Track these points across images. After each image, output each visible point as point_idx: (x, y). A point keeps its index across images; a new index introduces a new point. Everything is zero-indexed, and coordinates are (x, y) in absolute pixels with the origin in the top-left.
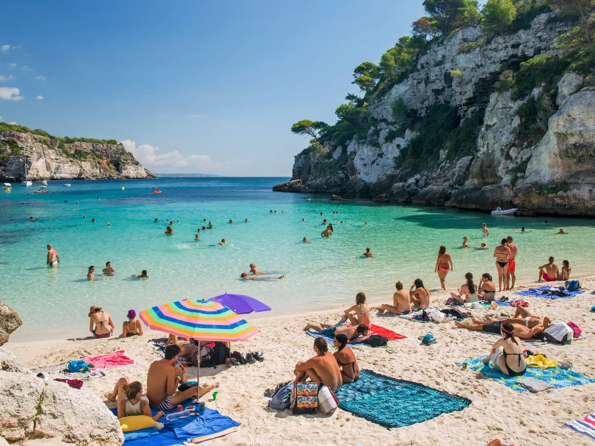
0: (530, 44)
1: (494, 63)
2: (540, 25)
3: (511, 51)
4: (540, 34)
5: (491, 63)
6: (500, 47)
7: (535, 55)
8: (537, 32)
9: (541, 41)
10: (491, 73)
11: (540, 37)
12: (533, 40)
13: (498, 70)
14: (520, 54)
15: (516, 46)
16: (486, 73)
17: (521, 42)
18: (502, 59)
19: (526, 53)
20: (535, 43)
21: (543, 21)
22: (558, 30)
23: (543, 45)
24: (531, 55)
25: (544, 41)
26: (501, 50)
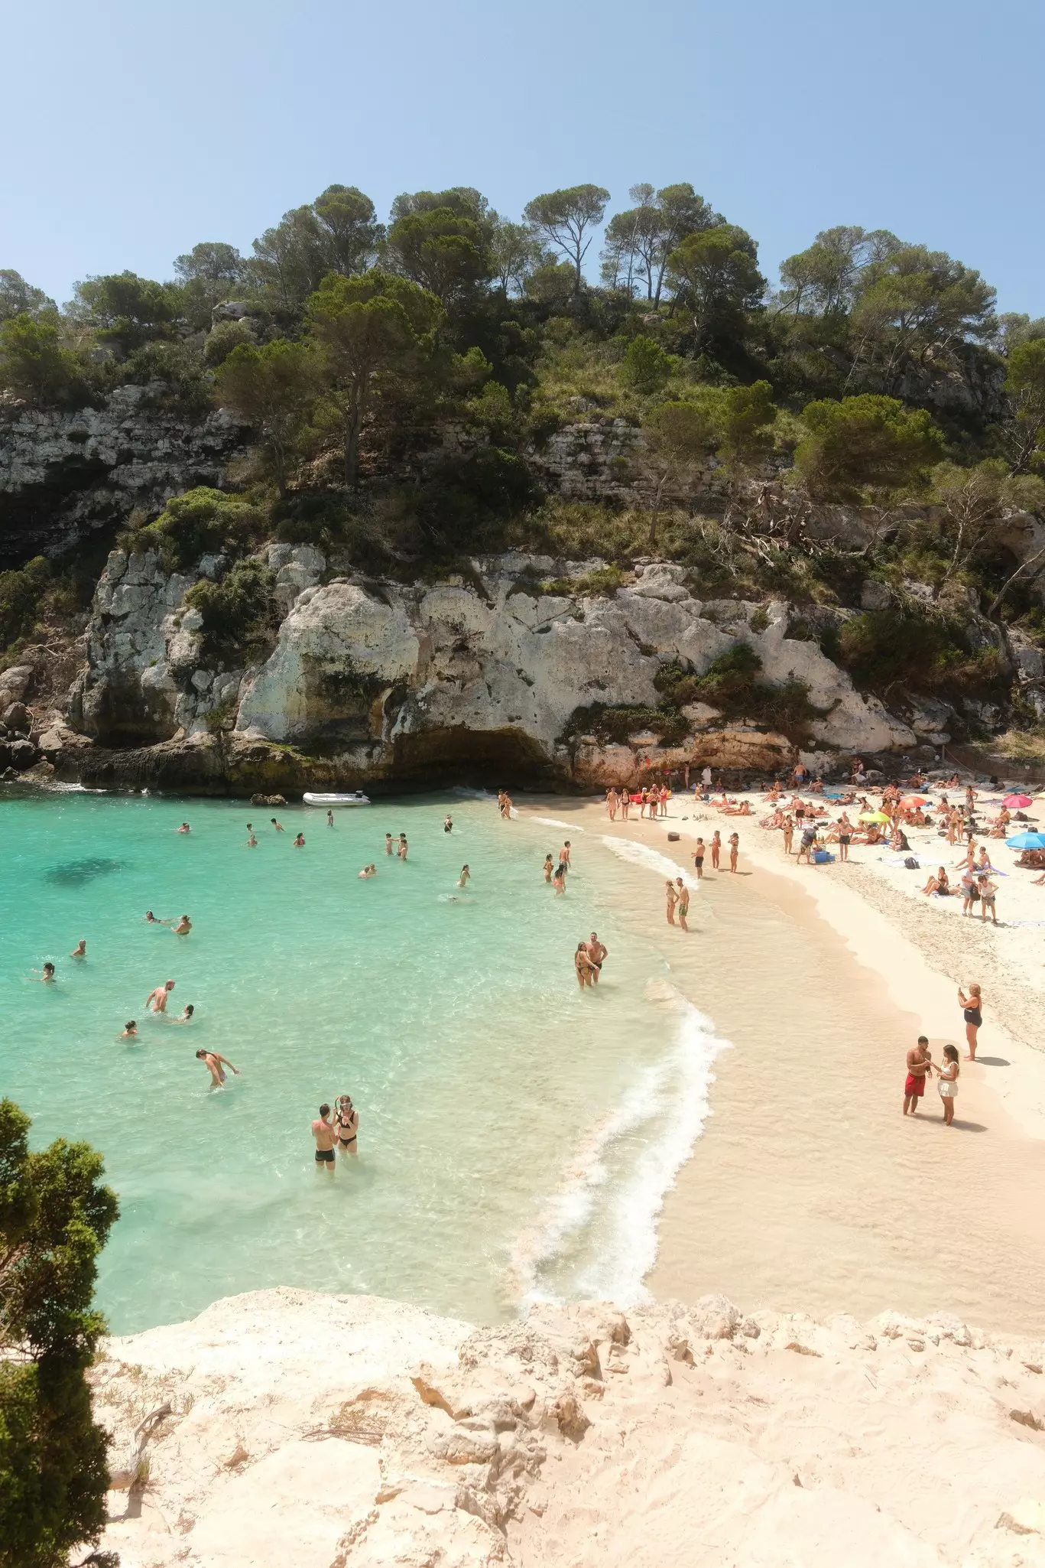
0: (109, 441)
1: (31, 464)
2: (127, 406)
3: (69, 449)
4: (127, 424)
5: (26, 464)
6: (43, 435)
7: (118, 463)
8: (121, 419)
9: (131, 439)
10: (25, 485)
11: (128, 431)
12: (115, 433)
13: (42, 480)
14: (88, 457)
15: (79, 438)
16: (15, 484)
17: (90, 433)
18: (51, 460)
19: (102, 457)
20: (120, 441)
21: (132, 400)
22: (164, 424)
23: (136, 447)
24: (113, 462)
25: (137, 440)
26: (47, 439)
